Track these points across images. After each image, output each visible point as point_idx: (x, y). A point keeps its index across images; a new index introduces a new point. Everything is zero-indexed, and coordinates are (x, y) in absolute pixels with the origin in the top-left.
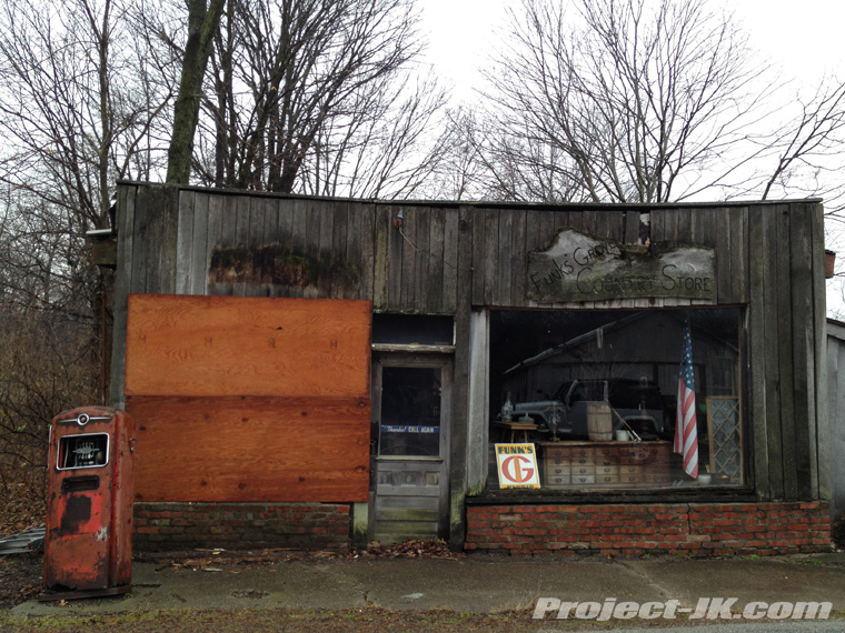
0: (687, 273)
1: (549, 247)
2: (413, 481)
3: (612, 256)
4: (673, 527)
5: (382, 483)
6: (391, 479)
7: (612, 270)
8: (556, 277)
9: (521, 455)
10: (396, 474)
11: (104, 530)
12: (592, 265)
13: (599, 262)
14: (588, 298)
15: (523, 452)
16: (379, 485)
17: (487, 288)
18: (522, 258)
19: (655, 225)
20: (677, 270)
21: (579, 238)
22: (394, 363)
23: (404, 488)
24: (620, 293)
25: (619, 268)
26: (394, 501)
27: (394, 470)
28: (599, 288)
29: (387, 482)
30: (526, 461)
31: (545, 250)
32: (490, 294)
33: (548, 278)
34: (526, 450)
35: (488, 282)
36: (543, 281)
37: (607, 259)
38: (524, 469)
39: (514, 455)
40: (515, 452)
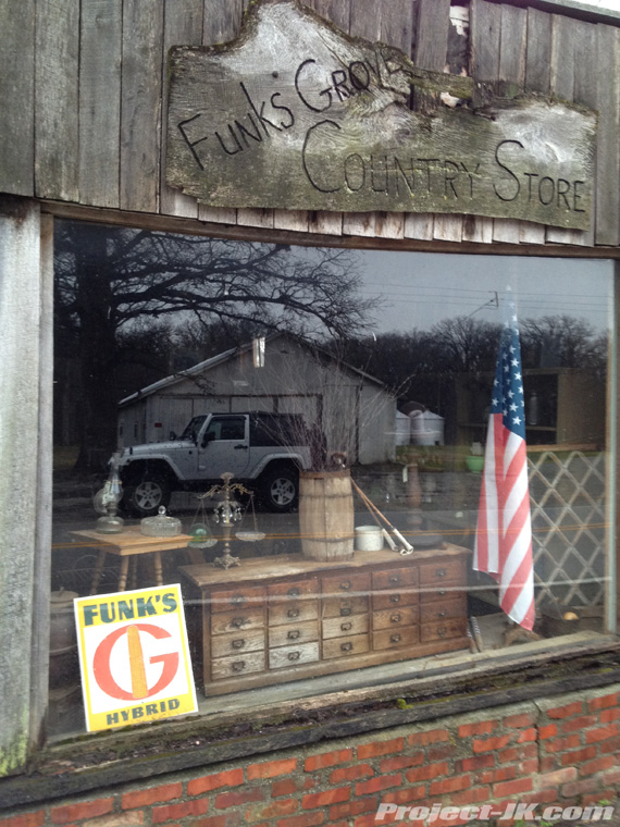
0: (543, 166)
1: (230, 46)
3: (390, 98)
4: (508, 765)
7: (388, 135)
8: (248, 135)
9: (148, 620)
12: (341, 114)
13: (358, 108)
14: (330, 203)
15: (152, 611)
17: (42, 144)
18: (151, 67)
19: (480, 39)
20: (524, 154)
21: (311, 32)
24: (404, 197)
25: (404, 133)
28: (356, 180)
30: (159, 633)
31: (219, 50)
32: (54, 164)
33: (226, 134)
34: (159, 606)
35: (46, 125)
36: (213, 142)
37: (378, 104)
38: (154, 660)
39: (126, 622)
40: (130, 614)
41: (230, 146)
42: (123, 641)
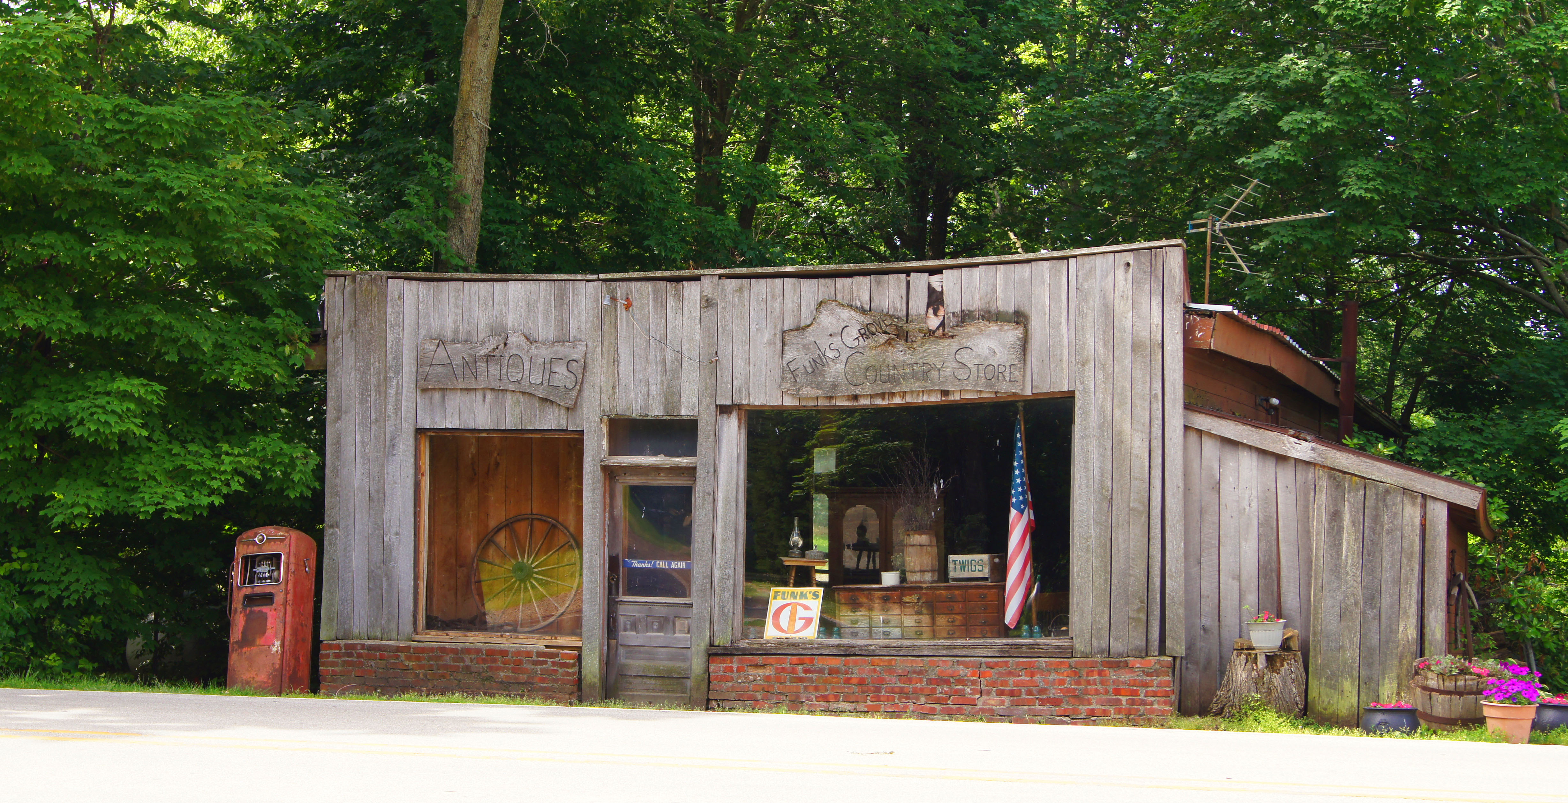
0: (985, 359)
1: (809, 326)
2: (660, 629)
5: (625, 630)
6: (634, 626)
8: (818, 364)
9: (803, 601)
10: (639, 619)
11: (278, 643)
12: (863, 349)
13: (872, 344)
14: (858, 391)
15: (806, 598)
16: (622, 633)
18: (778, 341)
20: (973, 355)
21: (846, 314)
22: (636, 481)
23: (650, 637)
24: (899, 384)
26: (640, 652)
27: (638, 615)
28: (872, 378)
29: (632, 630)
30: (806, 608)
31: (804, 329)
32: (740, 390)
33: (808, 364)
34: (810, 596)
35: (737, 374)
36: (802, 370)
38: (800, 619)
39: (792, 601)
40: (795, 598)
41: (810, 370)
42: (789, 608)
